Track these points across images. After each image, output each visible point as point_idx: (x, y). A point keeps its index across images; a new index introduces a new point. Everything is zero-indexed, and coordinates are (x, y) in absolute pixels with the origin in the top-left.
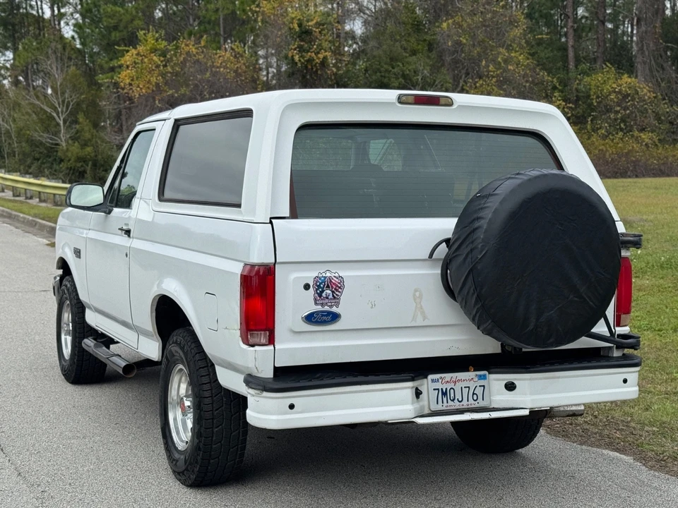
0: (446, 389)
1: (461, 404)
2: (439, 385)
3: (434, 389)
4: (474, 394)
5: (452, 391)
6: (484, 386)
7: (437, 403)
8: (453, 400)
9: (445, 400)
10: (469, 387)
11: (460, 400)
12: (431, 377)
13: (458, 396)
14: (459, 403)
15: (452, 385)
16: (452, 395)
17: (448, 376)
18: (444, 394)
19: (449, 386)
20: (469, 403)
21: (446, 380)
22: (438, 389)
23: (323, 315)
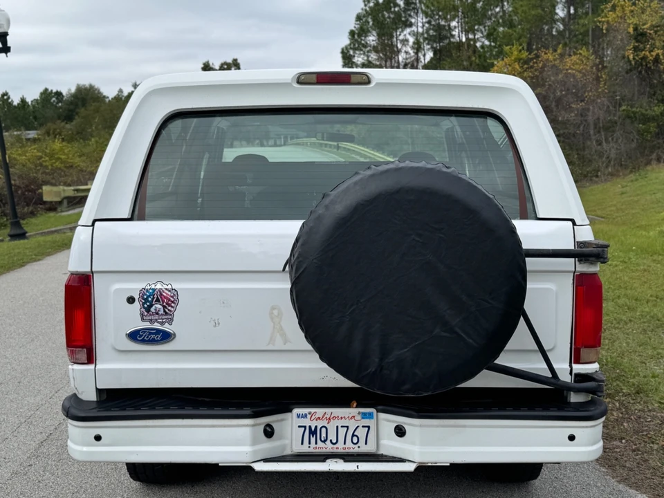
0: (316, 427)
1: (335, 446)
2: (306, 422)
3: (299, 427)
4: (353, 435)
5: (324, 430)
6: (369, 427)
7: (302, 443)
8: (324, 441)
9: (313, 440)
10: (347, 427)
11: (334, 441)
12: (296, 411)
13: (332, 436)
14: (332, 446)
15: (324, 423)
16: (324, 435)
17: (320, 411)
18: (313, 432)
19: (320, 424)
20: (347, 446)
21: (317, 416)
22: (305, 427)
23: (150, 334)
